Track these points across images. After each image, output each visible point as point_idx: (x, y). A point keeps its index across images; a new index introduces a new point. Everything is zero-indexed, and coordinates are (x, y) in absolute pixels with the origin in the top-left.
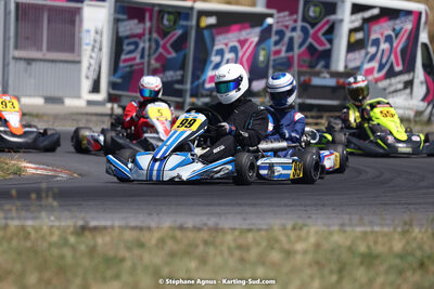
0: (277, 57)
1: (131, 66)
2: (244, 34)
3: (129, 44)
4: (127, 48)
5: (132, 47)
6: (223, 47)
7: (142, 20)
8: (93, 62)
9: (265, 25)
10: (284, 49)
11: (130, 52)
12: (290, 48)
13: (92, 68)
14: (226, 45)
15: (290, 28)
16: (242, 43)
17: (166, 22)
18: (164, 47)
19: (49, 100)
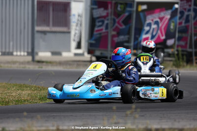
0: (180, 26)
1: (100, 34)
2: (162, 14)
3: (99, 22)
4: (98, 24)
5: (100, 24)
6: (151, 22)
7: (106, 8)
8: (77, 32)
9: (174, 9)
10: (184, 21)
11: (100, 26)
12: (187, 21)
13: (77, 35)
14: (152, 20)
15: (187, 10)
16: (161, 19)
17: (119, 9)
18: (118, 23)
19: (54, 53)
